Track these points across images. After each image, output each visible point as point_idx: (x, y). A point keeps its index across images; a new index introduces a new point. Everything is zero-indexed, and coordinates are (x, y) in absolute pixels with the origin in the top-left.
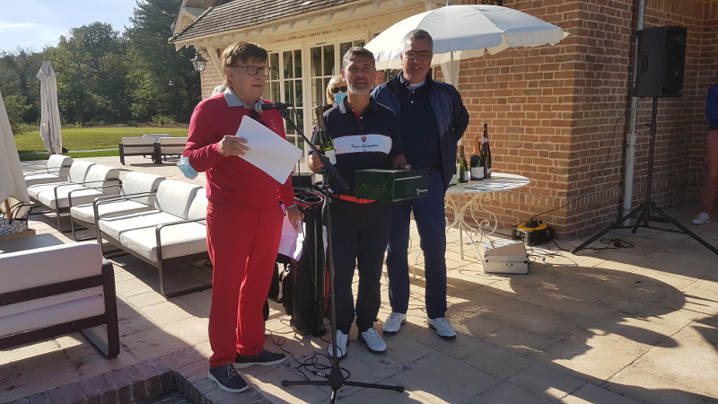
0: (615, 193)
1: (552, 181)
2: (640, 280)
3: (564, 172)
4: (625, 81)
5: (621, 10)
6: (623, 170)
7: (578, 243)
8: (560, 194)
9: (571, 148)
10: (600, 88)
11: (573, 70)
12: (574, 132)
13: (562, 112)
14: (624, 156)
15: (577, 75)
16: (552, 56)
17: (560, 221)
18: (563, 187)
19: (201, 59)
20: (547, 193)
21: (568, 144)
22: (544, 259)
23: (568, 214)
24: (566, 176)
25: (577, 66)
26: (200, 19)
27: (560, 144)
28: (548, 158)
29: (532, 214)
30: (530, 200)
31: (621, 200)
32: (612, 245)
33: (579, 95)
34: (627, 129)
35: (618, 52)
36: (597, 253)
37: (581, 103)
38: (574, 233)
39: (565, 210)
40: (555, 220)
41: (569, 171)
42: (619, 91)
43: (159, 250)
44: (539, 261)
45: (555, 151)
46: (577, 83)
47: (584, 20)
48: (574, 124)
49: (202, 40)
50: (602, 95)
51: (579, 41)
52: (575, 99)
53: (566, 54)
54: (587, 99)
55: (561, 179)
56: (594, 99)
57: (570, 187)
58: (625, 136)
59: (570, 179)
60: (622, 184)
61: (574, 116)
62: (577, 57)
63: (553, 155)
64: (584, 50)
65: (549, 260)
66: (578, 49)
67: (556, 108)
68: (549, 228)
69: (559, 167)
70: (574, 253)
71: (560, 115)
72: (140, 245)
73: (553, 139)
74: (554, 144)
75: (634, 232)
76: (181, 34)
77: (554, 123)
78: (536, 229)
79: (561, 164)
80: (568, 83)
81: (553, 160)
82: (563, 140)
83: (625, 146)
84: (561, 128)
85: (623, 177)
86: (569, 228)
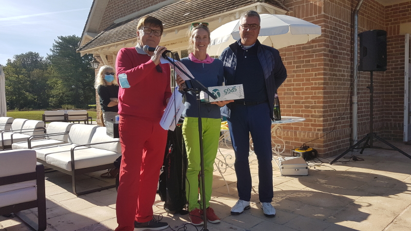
0: (348, 130)
1: (313, 123)
3: (320, 117)
4: (349, 66)
5: (345, 26)
6: (351, 118)
7: (332, 159)
8: (319, 130)
9: (324, 102)
10: (337, 69)
11: (323, 57)
12: (325, 93)
13: (317, 82)
14: (351, 109)
15: (325, 60)
16: (309, 50)
17: (319, 146)
18: (320, 126)
19: (96, 61)
20: (310, 130)
21: (322, 100)
22: (315, 168)
23: (324, 142)
24: (322, 119)
25: (325, 55)
26: (96, 38)
27: (316, 100)
28: (310, 109)
29: (302, 143)
30: (300, 135)
31: (351, 135)
32: (352, 159)
33: (326, 72)
34: (352, 94)
35: (345, 50)
36: (344, 164)
37: (328, 77)
38: (327, 154)
39: (322, 140)
40: (317, 145)
41: (324, 116)
42: (347, 72)
43: (73, 163)
44: (312, 168)
45: (314, 105)
46: (325, 65)
47: (327, 29)
48: (324, 88)
49: (97, 50)
50: (338, 73)
51: (325, 41)
52: (325, 74)
53: (318, 48)
54: (331, 75)
55: (318, 121)
56: (334, 75)
57: (324, 125)
58: (351, 98)
59: (324, 121)
60: (351, 126)
61: (324, 84)
62: (324, 50)
63: (312, 107)
64: (328, 46)
65: (317, 168)
66: (325, 45)
67: (313, 79)
68: (314, 151)
69: (317, 114)
70: (331, 164)
71: (316, 84)
72: (59, 161)
73: (312, 98)
74: (313, 100)
75: (361, 153)
76: (84, 47)
77: (312, 89)
78: (307, 151)
79: (318, 112)
80: (319, 65)
81: (313, 110)
82: (318, 98)
83: (351, 103)
84: (317, 91)
85: (351, 121)
86: (325, 151)
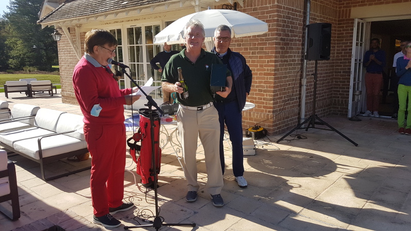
0: (296, 111)
1: (265, 105)
2: (312, 156)
3: (271, 100)
4: (300, 51)
5: (298, 14)
6: (300, 98)
7: (279, 138)
8: (269, 112)
9: (274, 87)
10: (288, 55)
11: (274, 46)
12: (275, 79)
13: (269, 68)
14: (300, 91)
15: (276, 48)
16: (263, 38)
17: (269, 126)
18: (270, 108)
19: (58, 34)
20: (262, 111)
21: (272, 85)
22: (263, 147)
23: (274, 122)
24: (272, 102)
25: (276, 44)
26: (57, 10)
27: (268, 85)
28: (262, 93)
29: (255, 122)
30: (254, 115)
31: (299, 114)
32: (296, 138)
33: (277, 59)
34: (301, 76)
35: (297, 36)
36: (289, 143)
37: (279, 63)
38: (277, 132)
39: (272, 120)
40: (267, 125)
41: (274, 100)
42: (298, 57)
43: (40, 152)
44: (260, 148)
45: (265, 89)
46: (276, 53)
47: (280, 19)
48: (275, 74)
49: (59, 23)
50: (289, 59)
51: (277, 30)
52: (276, 61)
53: (270, 37)
54: (282, 61)
55: (269, 104)
56: (285, 61)
57: (274, 108)
58: (301, 80)
59: (274, 104)
60: (300, 105)
61: (275, 70)
62: (276, 39)
63: (265, 91)
64: (280, 35)
65: (265, 147)
66: (277, 34)
67: (266, 66)
68: (264, 130)
69: (268, 97)
70: (278, 142)
71: (268, 70)
72: (27, 150)
73: (265, 83)
74: (265, 85)
75: (307, 130)
76: (45, 19)
77: (265, 74)
78: (258, 130)
80: (272, 53)
81: (265, 93)
82: (270, 83)
83: (301, 86)
84: (269, 77)
85: (300, 102)
86: (274, 130)
